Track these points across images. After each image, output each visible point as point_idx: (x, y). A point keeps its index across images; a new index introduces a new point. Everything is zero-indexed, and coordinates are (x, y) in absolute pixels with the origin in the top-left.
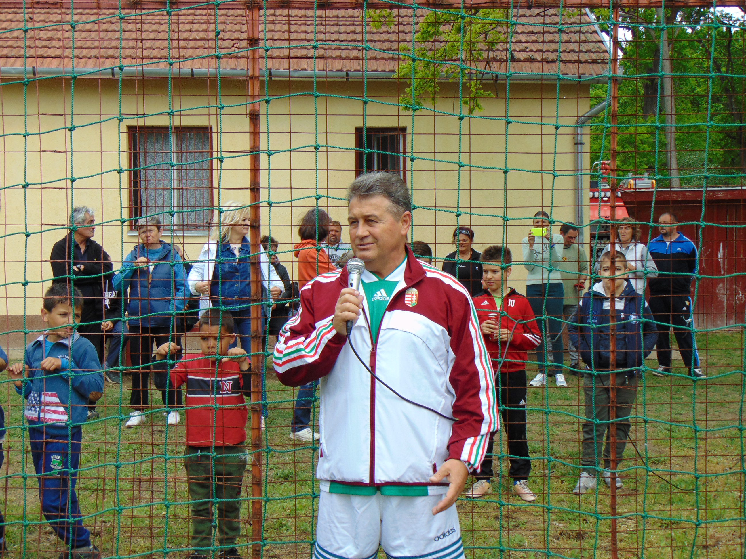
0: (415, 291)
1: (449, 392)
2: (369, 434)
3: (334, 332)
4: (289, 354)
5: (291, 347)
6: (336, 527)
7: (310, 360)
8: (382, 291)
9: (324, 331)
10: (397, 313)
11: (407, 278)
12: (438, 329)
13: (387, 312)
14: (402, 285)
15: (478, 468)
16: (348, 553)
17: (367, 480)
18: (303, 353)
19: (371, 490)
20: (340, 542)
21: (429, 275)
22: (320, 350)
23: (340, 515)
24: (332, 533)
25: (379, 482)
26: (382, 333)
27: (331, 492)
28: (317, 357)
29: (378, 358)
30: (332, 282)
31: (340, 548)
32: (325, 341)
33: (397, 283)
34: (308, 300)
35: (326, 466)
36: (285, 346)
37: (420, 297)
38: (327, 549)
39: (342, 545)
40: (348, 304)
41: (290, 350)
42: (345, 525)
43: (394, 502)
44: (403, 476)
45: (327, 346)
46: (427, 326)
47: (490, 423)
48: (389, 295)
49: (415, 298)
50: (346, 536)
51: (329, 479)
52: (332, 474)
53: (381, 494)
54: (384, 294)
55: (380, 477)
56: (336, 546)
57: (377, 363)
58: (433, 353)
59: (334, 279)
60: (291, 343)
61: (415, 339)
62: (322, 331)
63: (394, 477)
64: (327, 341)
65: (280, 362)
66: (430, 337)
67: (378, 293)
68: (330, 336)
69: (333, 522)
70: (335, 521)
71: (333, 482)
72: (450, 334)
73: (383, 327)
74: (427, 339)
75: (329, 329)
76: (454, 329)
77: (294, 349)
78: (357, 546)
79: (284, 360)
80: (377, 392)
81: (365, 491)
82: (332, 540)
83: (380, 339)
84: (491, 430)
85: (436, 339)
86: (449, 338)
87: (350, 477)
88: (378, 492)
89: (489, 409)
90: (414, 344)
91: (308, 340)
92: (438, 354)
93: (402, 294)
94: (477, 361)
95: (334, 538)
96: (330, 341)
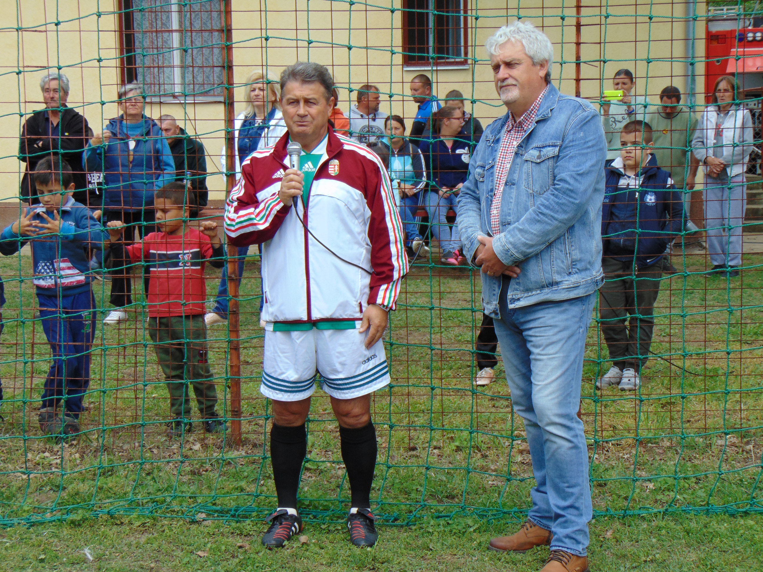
0: (336, 162)
1: (367, 244)
2: (305, 281)
3: (282, 204)
4: (241, 222)
5: (243, 216)
6: (279, 356)
7: (261, 227)
8: (309, 163)
9: (273, 204)
10: (323, 182)
11: (329, 151)
12: (357, 193)
13: (315, 182)
14: (325, 157)
15: (392, 306)
16: (289, 377)
17: (305, 318)
18: (255, 222)
19: (308, 326)
20: (282, 368)
21: (346, 147)
22: (270, 219)
23: (282, 346)
24: (276, 362)
25: (315, 319)
26: (311, 199)
27: (275, 331)
28: (267, 225)
29: (309, 219)
30: (266, 157)
31: (283, 373)
32: (274, 212)
33: (321, 156)
34: (249, 174)
35: (271, 310)
36: (236, 215)
37: (341, 167)
38: (272, 375)
39: (284, 371)
40: (293, 183)
41: (242, 219)
42: (285, 355)
43: (327, 333)
44: (334, 313)
45: (276, 216)
46: (348, 192)
47: (400, 270)
48: (315, 167)
49: (337, 168)
50: (287, 363)
51: (273, 320)
52: (276, 316)
53: (317, 328)
54: (311, 166)
55: (316, 315)
56: (279, 371)
57: (309, 223)
58: (353, 213)
59: (268, 154)
60: (242, 213)
61: (340, 203)
62: (271, 204)
63: (327, 314)
64: (276, 212)
65: (233, 228)
66: (350, 200)
67: (306, 165)
68: (278, 208)
69: (276, 352)
70: (278, 352)
71: (276, 323)
72: (366, 197)
73: (312, 193)
74: (348, 202)
75: (276, 202)
76: (369, 194)
77: (245, 218)
78: (296, 371)
79: (237, 227)
80: (310, 248)
81: (304, 327)
82: (276, 367)
83: (310, 204)
84: (402, 275)
85: (356, 202)
86: (365, 201)
87: (291, 316)
88: (314, 328)
89: (398, 258)
90: (338, 206)
91: (258, 210)
92: (357, 214)
93: (326, 165)
94: (388, 219)
95: (278, 365)
96: (278, 212)
